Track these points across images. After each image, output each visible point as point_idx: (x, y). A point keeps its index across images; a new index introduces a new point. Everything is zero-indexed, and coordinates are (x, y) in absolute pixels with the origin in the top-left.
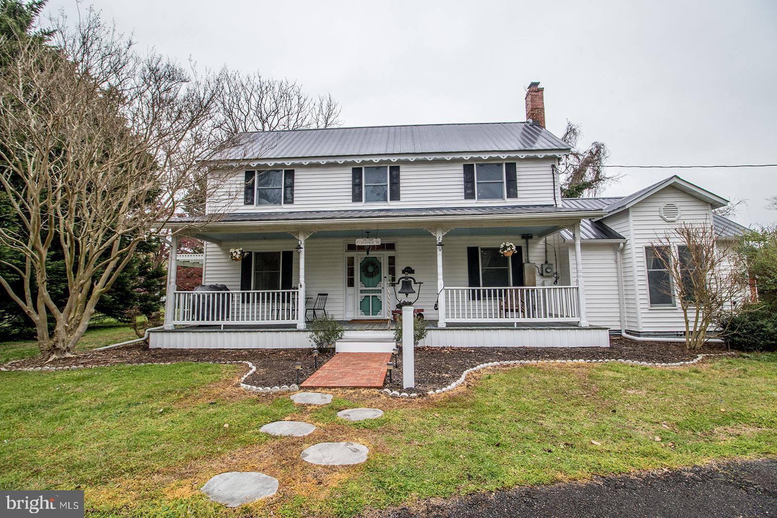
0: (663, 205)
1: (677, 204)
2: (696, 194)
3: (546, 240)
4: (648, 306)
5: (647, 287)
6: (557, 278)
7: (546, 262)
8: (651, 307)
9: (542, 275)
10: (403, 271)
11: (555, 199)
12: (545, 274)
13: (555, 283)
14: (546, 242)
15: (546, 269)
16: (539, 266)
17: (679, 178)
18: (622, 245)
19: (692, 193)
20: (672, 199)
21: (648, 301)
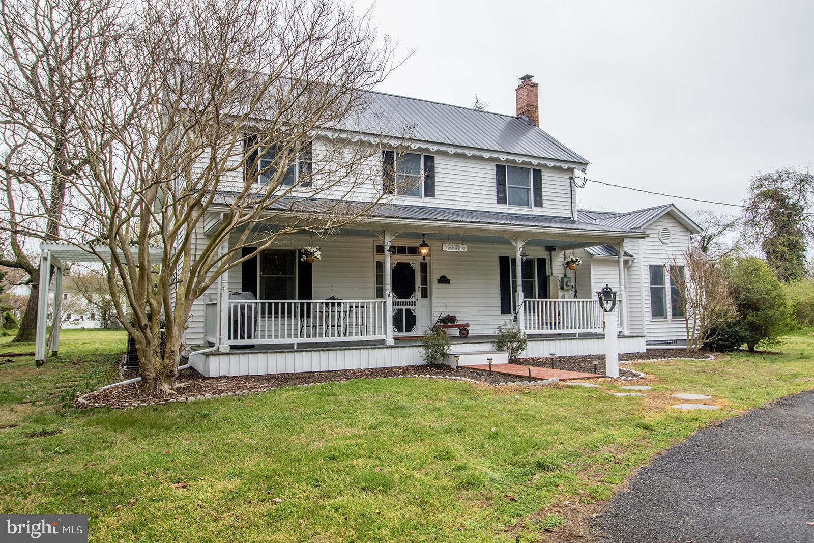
0: (661, 229)
1: (670, 229)
2: (683, 222)
3: (565, 254)
4: (650, 318)
5: (650, 302)
6: (576, 292)
7: (565, 276)
8: (653, 318)
9: (562, 288)
10: (438, 280)
11: (572, 212)
12: (565, 287)
13: (575, 296)
14: (564, 255)
15: (567, 282)
16: (559, 279)
17: (674, 206)
18: (631, 262)
19: (680, 220)
20: (668, 224)
21: (650, 314)
